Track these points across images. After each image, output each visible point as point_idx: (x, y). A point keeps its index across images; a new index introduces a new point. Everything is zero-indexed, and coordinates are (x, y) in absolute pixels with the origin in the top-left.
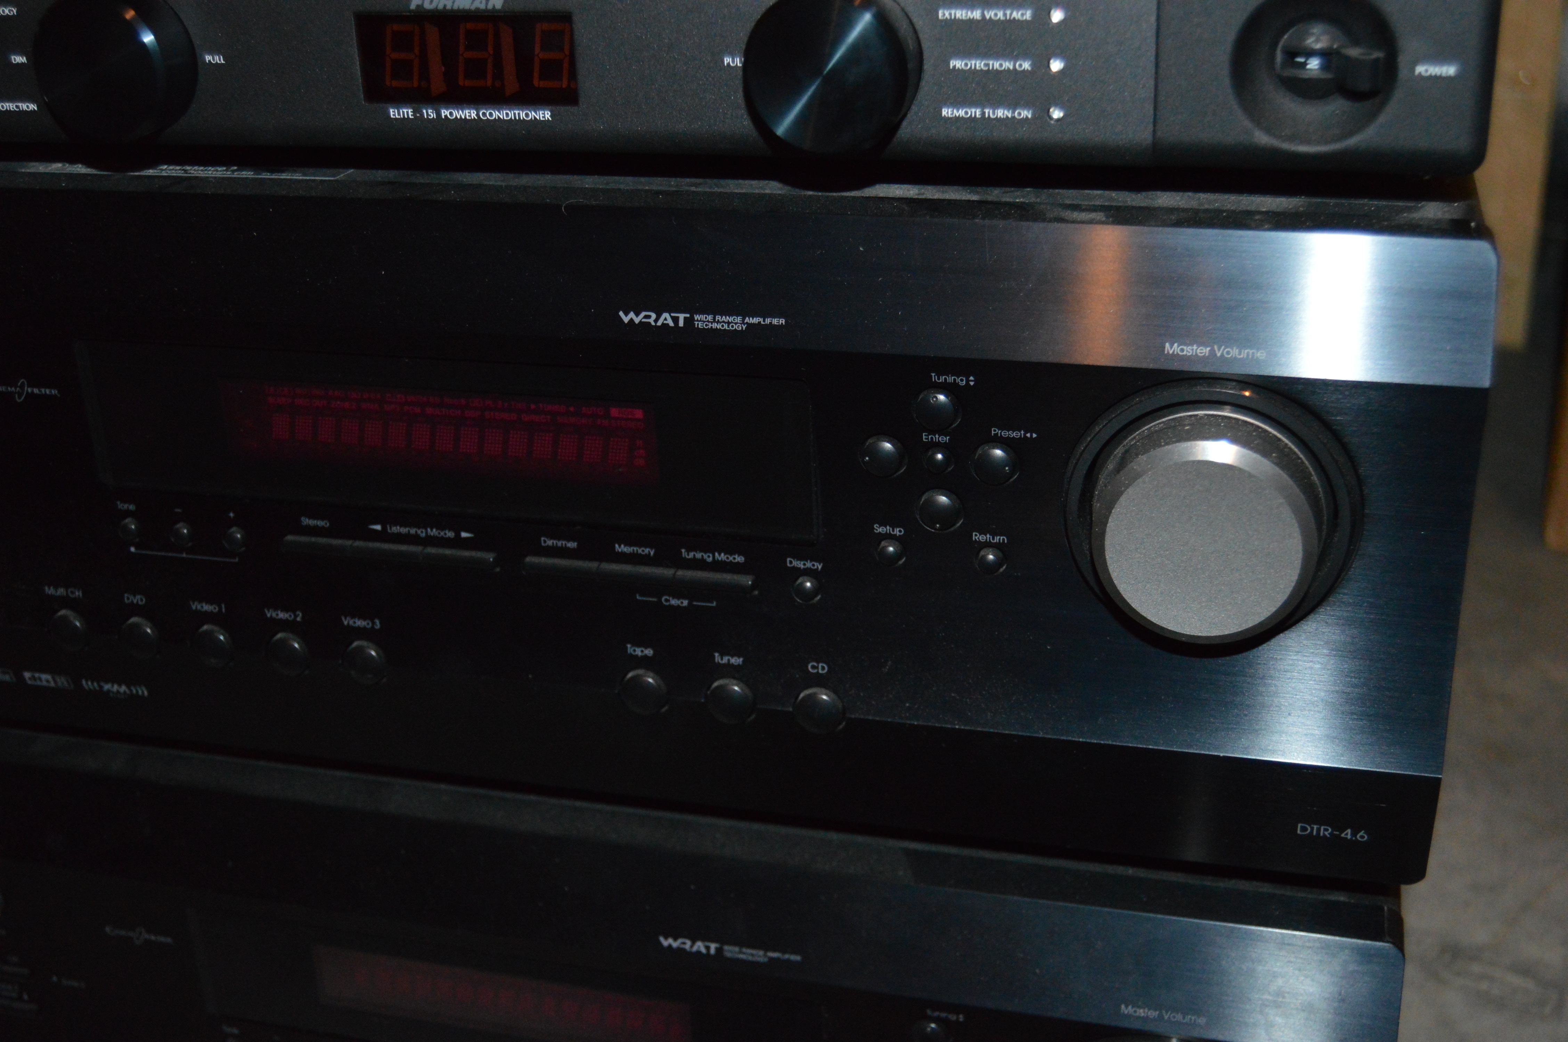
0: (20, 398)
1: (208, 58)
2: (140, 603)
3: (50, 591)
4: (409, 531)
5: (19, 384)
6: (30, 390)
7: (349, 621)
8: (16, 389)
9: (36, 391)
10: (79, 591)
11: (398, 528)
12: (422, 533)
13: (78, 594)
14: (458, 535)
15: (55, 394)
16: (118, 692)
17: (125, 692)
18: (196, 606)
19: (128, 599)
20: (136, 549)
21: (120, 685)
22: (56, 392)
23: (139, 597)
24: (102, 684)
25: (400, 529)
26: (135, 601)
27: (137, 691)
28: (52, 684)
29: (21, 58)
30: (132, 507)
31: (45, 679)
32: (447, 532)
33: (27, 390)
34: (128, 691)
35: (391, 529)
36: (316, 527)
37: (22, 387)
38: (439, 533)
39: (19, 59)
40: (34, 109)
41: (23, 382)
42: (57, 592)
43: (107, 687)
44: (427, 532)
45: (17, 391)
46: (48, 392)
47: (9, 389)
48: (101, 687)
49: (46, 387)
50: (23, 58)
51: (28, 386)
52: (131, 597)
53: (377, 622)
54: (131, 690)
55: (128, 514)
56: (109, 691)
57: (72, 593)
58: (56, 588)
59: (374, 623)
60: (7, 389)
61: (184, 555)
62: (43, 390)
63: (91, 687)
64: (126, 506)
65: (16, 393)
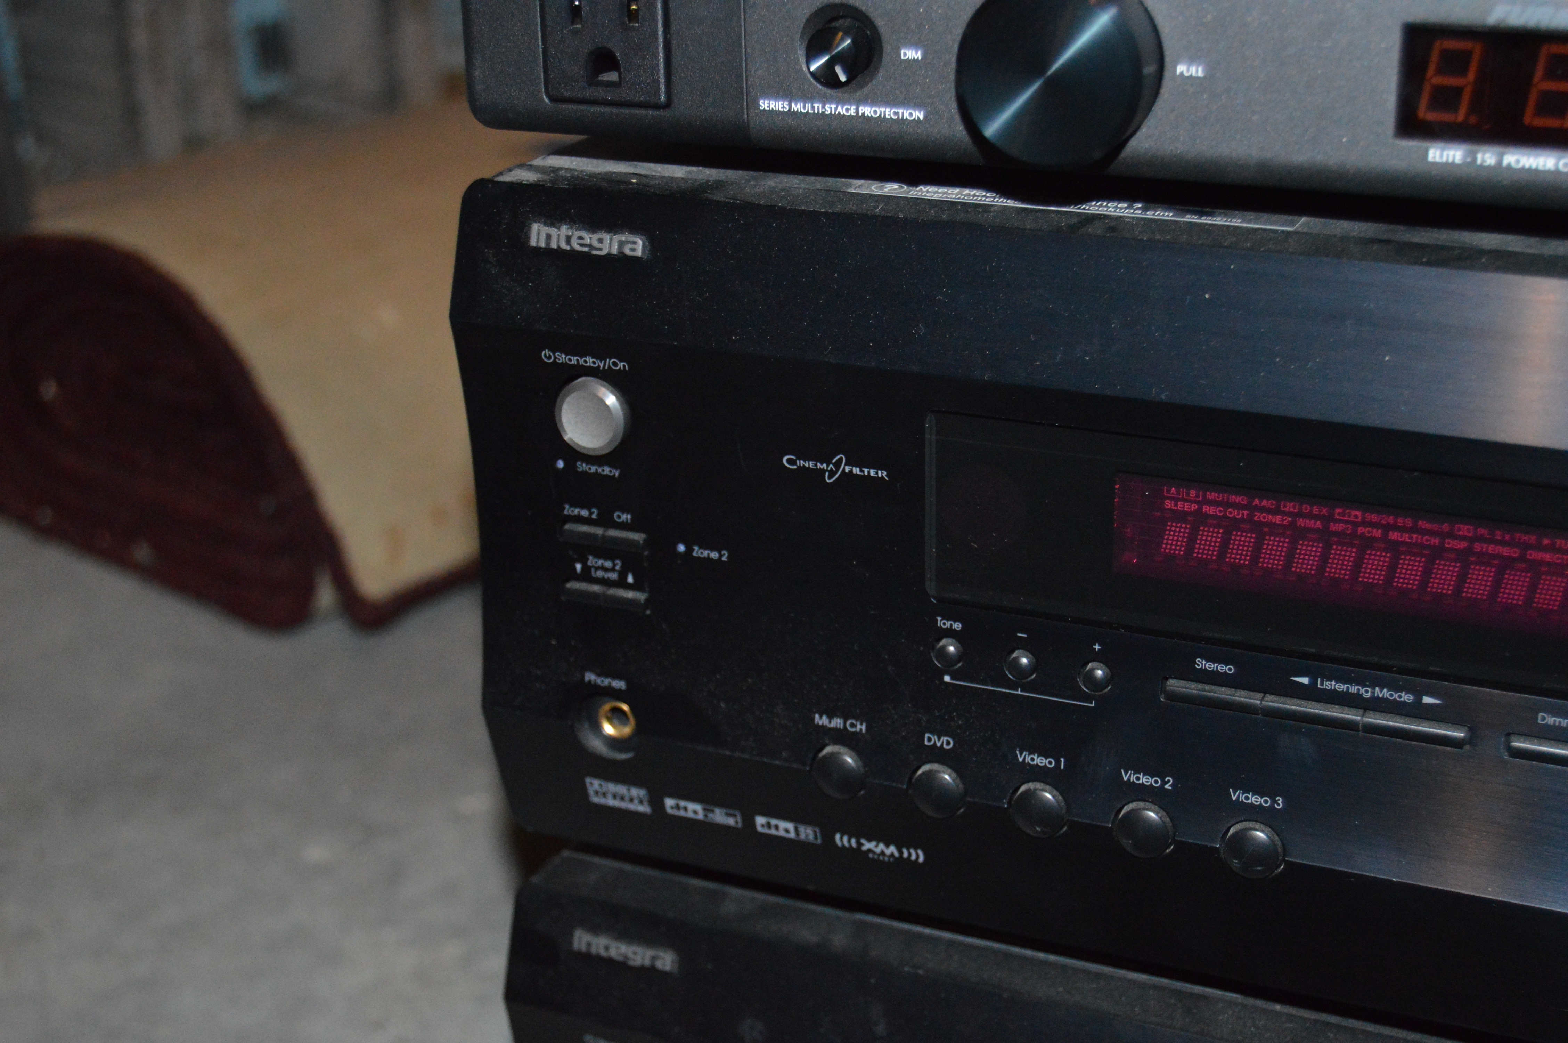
0: (830, 478)
1: (1181, 69)
2: (945, 746)
3: (821, 720)
4: (1348, 688)
5: (834, 461)
6: (847, 469)
7: (1239, 796)
8: (828, 466)
9: (856, 471)
10: (861, 724)
11: (1333, 683)
12: (1367, 693)
13: (861, 727)
14: (1419, 700)
15: (882, 476)
16: (883, 853)
17: (892, 855)
18: (1024, 757)
19: (929, 739)
20: (952, 679)
21: (887, 846)
22: (885, 473)
23: (945, 739)
24: (863, 841)
25: (1335, 685)
26: (939, 744)
27: (910, 854)
28: (792, 835)
29: (914, 52)
30: (957, 626)
31: (785, 828)
32: (1403, 694)
33: (844, 469)
34: (896, 854)
35: (1322, 684)
36: (1216, 673)
37: (838, 464)
38: (1391, 695)
39: (911, 54)
40: (918, 118)
41: (841, 459)
42: (830, 722)
43: (867, 845)
44: (1373, 693)
45: (829, 469)
46: (872, 473)
47: (819, 464)
48: (860, 844)
49: (870, 467)
50: (917, 53)
51: (846, 464)
52: (934, 738)
53: (1280, 800)
54: (901, 853)
55: (950, 633)
56: (870, 851)
57: (852, 725)
58: (830, 718)
59: (1274, 801)
60: (816, 465)
61: (1019, 692)
62: (866, 470)
63: (846, 845)
64: (948, 624)
65: (827, 470)
